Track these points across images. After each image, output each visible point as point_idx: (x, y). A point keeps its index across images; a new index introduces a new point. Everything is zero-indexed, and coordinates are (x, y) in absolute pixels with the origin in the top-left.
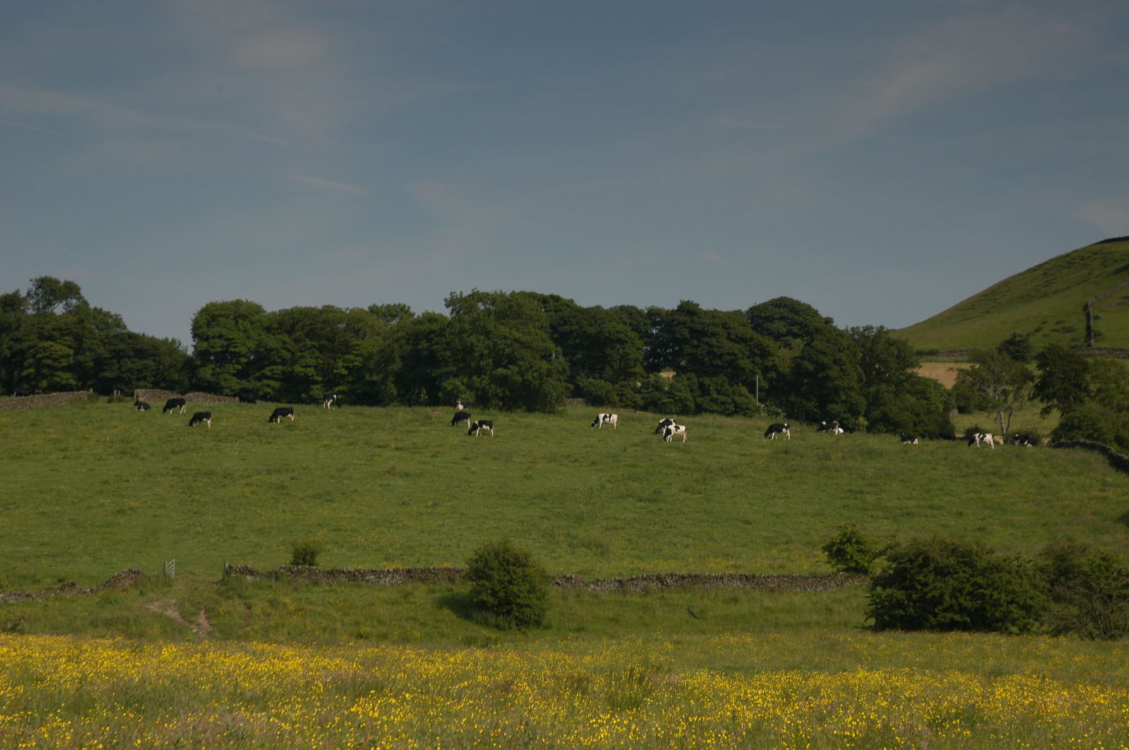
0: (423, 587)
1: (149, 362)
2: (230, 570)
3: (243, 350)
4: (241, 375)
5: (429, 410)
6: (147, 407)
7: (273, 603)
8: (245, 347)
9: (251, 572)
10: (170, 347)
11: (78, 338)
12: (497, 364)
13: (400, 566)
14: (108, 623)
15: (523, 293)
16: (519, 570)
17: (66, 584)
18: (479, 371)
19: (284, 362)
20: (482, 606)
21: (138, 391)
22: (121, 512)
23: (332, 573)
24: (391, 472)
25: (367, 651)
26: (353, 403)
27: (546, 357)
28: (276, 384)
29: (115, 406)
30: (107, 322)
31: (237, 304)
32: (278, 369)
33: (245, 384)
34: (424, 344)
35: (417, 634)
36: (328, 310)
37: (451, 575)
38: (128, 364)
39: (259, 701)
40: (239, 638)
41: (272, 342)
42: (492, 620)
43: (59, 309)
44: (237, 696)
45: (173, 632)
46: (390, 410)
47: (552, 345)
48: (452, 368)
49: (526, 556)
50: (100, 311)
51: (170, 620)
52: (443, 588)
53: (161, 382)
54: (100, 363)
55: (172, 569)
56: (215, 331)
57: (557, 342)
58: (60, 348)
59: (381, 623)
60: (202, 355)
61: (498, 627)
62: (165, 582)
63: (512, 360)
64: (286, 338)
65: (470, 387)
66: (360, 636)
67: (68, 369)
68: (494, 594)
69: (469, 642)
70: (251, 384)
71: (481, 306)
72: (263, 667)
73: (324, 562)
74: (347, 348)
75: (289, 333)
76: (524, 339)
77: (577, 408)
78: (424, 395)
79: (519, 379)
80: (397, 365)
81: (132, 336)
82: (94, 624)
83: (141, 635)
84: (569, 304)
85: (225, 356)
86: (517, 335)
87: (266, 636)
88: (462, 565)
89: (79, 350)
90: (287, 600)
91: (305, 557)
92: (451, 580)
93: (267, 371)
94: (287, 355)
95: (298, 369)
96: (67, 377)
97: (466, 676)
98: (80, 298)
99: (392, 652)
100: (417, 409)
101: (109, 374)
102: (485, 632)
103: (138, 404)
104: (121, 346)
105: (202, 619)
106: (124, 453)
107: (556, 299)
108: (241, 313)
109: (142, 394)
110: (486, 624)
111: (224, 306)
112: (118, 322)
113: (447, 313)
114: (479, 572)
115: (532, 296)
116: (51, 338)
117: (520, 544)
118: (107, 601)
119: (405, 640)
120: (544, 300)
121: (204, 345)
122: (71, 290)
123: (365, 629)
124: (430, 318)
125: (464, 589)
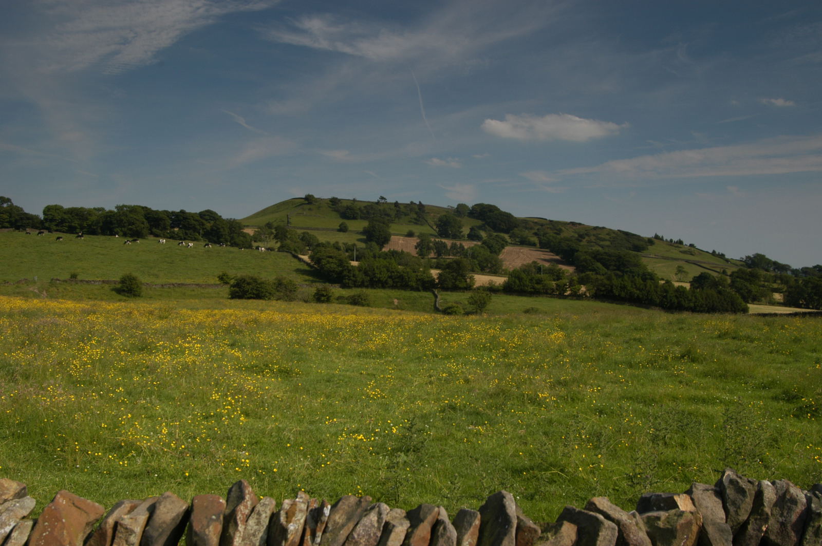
0: (107, 285)
1: (30, 221)
2: (52, 280)
3: (57, 218)
4: (57, 225)
5: (110, 237)
6: (29, 233)
7: (65, 289)
8: (58, 217)
9: (59, 280)
10: (37, 217)
11: (10, 214)
12: (129, 225)
13: (101, 280)
14: (18, 293)
15: (137, 206)
16: (134, 282)
17: (6, 282)
18: (124, 227)
19: (69, 222)
20: (124, 291)
21: (27, 229)
22: (22, 263)
23: (82, 281)
24: (98, 253)
25: (91, 302)
26: (88, 234)
27: (143, 223)
28: (66, 228)
29: (20, 233)
30: (19, 209)
31: (56, 206)
32: (67, 224)
33: (57, 228)
34: (109, 219)
35: (105, 298)
36: (82, 208)
37: (115, 282)
38: (24, 221)
39: (61, 315)
40: (55, 298)
41: (66, 216)
42: (127, 294)
43: (5, 205)
44: (55, 314)
45: (37, 296)
46: (99, 236)
47: (144, 220)
48: (117, 226)
49: (136, 277)
50: (16, 206)
51: (35, 293)
52: (113, 286)
53: (34, 227)
54: (16, 221)
55: (36, 278)
56: (50, 213)
57: (146, 219)
58: (5, 216)
59: (95, 295)
60: (45, 219)
61: (128, 297)
62: (35, 282)
63: (133, 224)
64: (70, 216)
65: (121, 231)
66: (89, 298)
67: (7, 222)
68: (127, 287)
69: (120, 300)
70: (60, 228)
71: (125, 209)
72: (63, 306)
73: (79, 278)
74: (87, 219)
75: (71, 214)
76: (138, 218)
77: (151, 237)
78: (108, 233)
79: (135, 229)
80: (101, 224)
81: (26, 214)
82: (14, 293)
83: (27, 297)
84: (150, 209)
85: (52, 220)
86: (135, 217)
87: (63, 297)
88: (118, 280)
89: (10, 217)
90: (69, 288)
91: (74, 276)
92: (115, 283)
93: (64, 225)
94: (70, 220)
95: (73, 224)
96: (7, 224)
97: (119, 309)
98: (11, 202)
99: (99, 302)
100: (107, 237)
101: (19, 224)
102: (124, 298)
103: (27, 233)
104: (22, 216)
105: (45, 293)
106: (23, 246)
107: (146, 208)
108: (57, 208)
109: (28, 230)
110: (125, 296)
111: (52, 206)
112: (22, 209)
113: (116, 210)
114: (123, 281)
115: (140, 206)
116: (3, 213)
117: (135, 274)
118: (18, 287)
119: (102, 300)
120: (143, 208)
121: (46, 217)
122: (9, 200)
123: (91, 296)
124: (111, 212)
125: (119, 286)
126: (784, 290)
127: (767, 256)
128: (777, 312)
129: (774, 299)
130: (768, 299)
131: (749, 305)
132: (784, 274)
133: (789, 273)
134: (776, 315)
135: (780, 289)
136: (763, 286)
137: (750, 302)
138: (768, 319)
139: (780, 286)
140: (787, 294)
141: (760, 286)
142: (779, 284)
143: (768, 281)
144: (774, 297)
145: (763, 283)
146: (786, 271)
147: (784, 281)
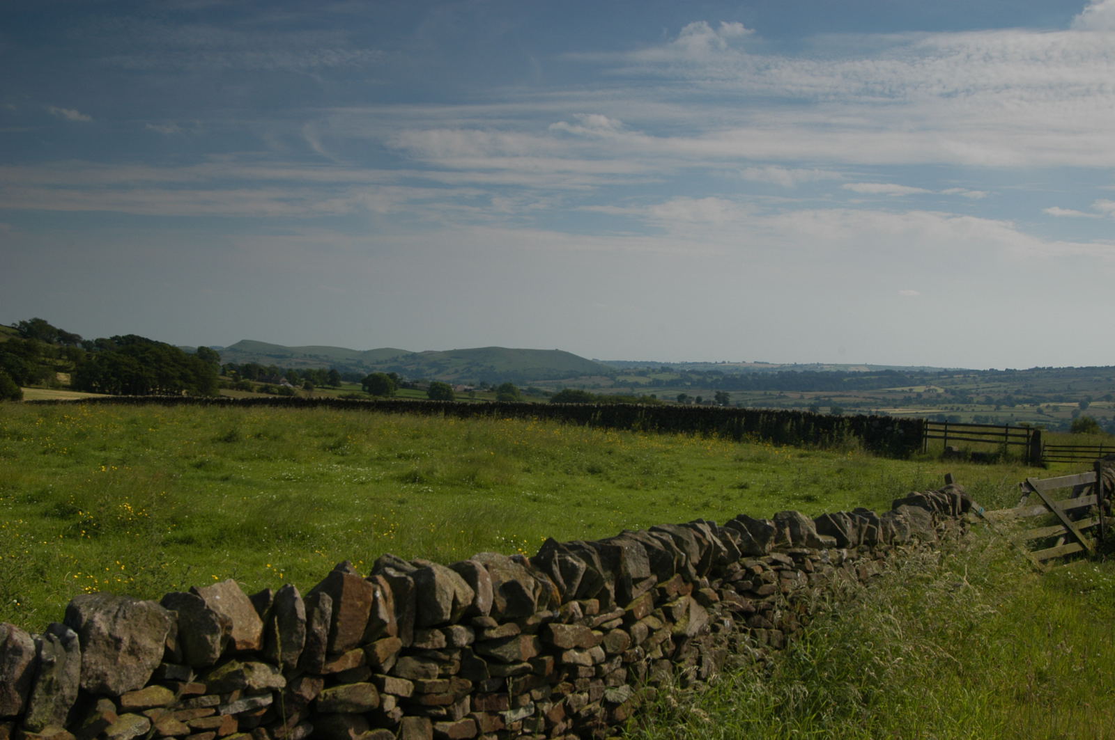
126: (72, 369)
127: (49, 323)
128: (60, 398)
129: (58, 381)
130: (50, 380)
131: (23, 389)
132: (72, 346)
133: (79, 345)
134: (55, 402)
135: (66, 367)
136: (44, 363)
137: (25, 385)
138: (46, 407)
139: (67, 364)
140: (76, 373)
141: (39, 363)
142: (65, 361)
143: (50, 357)
144: (58, 378)
145: (43, 359)
146: (76, 343)
147: (73, 356)
